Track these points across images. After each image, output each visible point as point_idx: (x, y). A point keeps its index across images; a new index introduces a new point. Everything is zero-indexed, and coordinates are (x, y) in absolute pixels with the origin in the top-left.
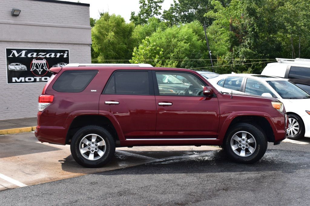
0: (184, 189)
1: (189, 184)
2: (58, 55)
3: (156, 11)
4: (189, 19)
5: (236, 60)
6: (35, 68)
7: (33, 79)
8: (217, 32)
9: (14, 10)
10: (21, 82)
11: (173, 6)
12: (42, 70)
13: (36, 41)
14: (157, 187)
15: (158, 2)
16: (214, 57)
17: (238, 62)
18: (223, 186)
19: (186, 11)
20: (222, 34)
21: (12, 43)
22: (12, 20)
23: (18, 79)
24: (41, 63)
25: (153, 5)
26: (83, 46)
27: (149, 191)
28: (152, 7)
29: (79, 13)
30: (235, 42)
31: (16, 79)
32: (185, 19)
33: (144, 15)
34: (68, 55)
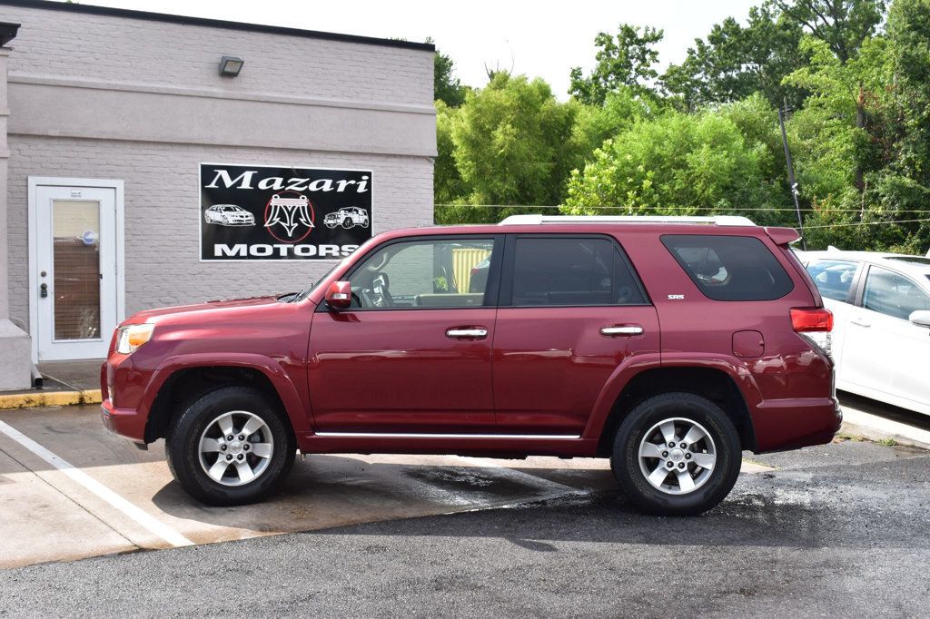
0: (624, 582)
1: (645, 568)
2: (343, 185)
3: (642, 67)
4: (739, 89)
5: (870, 210)
6: (277, 220)
7: (269, 250)
8: (818, 131)
9: (226, 61)
10: (238, 256)
11: (694, 55)
12: (296, 225)
13: (280, 146)
14: (549, 571)
15: (648, 40)
16: (805, 203)
17: (877, 216)
18: (745, 581)
19: (732, 69)
20: (832, 134)
21: (216, 150)
22: (220, 88)
23: (231, 248)
24: (294, 207)
25: (634, 49)
26: (411, 160)
27: (523, 583)
28: (632, 57)
29: (403, 69)
30: (871, 158)
31: (225, 247)
32: (728, 91)
33: (610, 78)
34: (369, 186)
